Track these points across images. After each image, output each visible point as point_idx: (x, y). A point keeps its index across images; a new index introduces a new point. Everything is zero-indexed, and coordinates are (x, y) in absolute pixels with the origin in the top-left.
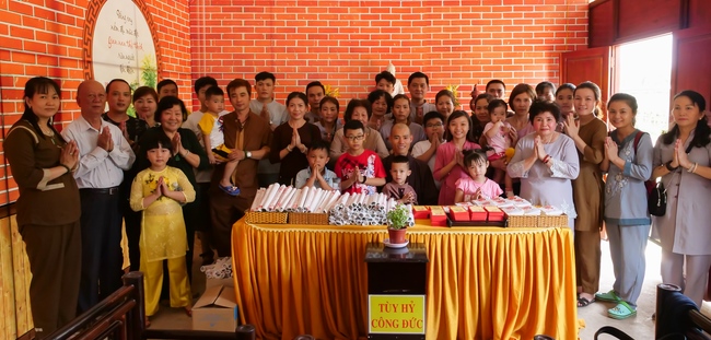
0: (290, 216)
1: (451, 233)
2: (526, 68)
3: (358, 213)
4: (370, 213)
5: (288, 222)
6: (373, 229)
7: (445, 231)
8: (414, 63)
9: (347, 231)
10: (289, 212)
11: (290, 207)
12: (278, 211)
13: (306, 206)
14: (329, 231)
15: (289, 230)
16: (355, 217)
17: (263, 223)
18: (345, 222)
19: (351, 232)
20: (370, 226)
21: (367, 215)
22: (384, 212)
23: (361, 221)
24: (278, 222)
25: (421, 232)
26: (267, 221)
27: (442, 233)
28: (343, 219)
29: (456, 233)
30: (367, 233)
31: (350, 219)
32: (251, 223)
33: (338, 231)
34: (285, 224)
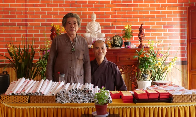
0: (32, 98)
1: (137, 107)
2: (168, 16)
3: (75, 95)
4: (83, 95)
5: (29, 102)
6: (85, 105)
9: (68, 107)
10: (30, 95)
11: (30, 92)
12: (22, 95)
13: (41, 91)
14: (56, 107)
15: (29, 107)
16: (74, 98)
17: (12, 103)
18: (67, 101)
19: (71, 107)
20: (83, 104)
21: (81, 96)
22: (93, 94)
23: (77, 100)
24: (22, 102)
25: (117, 107)
26: (15, 102)
27: (131, 107)
28: (65, 99)
29: (140, 107)
30: (81, 108)
31: (70, 99)
32: (4, 103)
33: (62, 107)
34: (27, 103)
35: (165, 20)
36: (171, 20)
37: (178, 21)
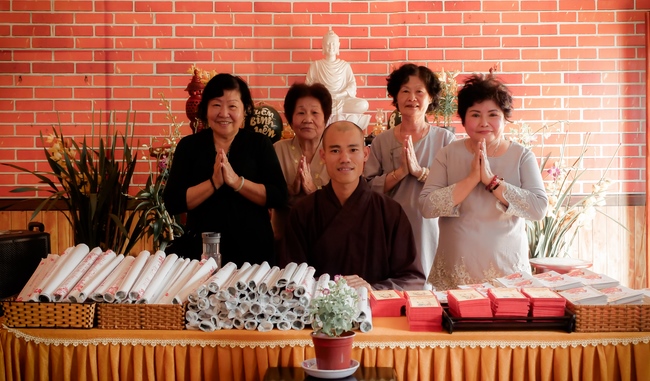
0: (102, 311)
1: (453, 345)
2: (583, 41)
3: (250, 303)
4: (275, 302)
5: (96, 324)
6: (281, 337)
7: (441, 341)
8: (375, 32)
9: (223, 343)
10: (98, 302)
11: (101, 291)
12: (73, 300)
13: (136, 290)
14: (184, 343)
15: (95, 342)
16: (243, 312)
17: (40, 327)
18: (221, 324)
19: (233, 344)
20: (276, 331)
21: (269, 308)
22: (307, 301)
23: (256, 321)
24: (73, 324)
25: (387, 344)
26: (49, 323)
27: (433, 345)
28: (216, 317)
29: (463, 344)
30: (268, 348)
31: (231, 316)
32: (15, 327)
33: (203, 344)
34: (89, 328)
35: (573, 54)
36: (592, 53)
37: (616, 60)
